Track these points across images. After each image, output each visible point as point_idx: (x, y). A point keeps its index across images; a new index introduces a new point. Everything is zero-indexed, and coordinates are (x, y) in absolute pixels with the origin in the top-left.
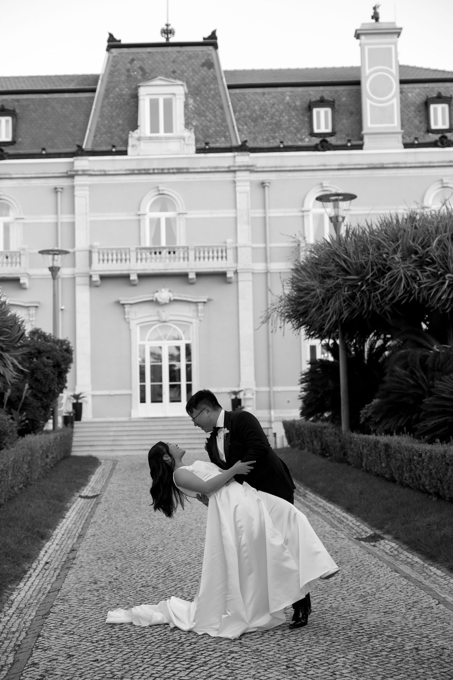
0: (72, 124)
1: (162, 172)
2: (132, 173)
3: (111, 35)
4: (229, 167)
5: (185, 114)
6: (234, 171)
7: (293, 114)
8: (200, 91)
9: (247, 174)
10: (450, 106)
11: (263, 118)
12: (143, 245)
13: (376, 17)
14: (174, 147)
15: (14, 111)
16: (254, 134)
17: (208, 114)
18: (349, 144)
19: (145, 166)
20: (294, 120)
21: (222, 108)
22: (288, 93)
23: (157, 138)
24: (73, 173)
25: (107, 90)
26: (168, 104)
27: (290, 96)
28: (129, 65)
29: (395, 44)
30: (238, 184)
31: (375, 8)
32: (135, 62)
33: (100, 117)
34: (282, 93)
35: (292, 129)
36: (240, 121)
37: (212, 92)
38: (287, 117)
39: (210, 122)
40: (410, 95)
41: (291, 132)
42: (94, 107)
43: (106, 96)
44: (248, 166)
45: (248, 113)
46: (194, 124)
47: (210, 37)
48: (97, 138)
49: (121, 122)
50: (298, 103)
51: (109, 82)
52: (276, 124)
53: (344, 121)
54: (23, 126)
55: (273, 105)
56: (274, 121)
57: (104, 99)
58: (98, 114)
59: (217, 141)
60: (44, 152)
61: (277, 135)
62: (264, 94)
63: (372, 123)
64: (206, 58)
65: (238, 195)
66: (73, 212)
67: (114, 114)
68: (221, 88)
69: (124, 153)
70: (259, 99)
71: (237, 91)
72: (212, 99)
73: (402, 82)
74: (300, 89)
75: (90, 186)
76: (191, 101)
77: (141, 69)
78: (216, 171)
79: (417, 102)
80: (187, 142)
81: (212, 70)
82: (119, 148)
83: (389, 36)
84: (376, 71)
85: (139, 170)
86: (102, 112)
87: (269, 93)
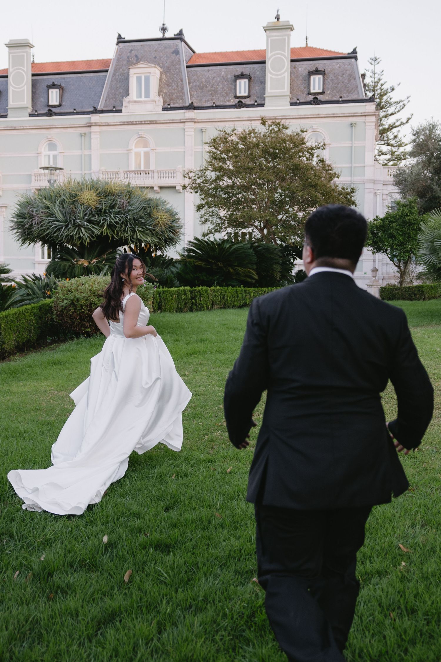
0: (94, 93)
1: (141, 123)
2: (123, 124)
3: (119, 35)
4: (180, 120)
5: (160, 85)
6: (184, 122)
7: (226, 83)
8: (170, 70)
9: (192, 124)
10: (323, 77)
11: (206, 87)
12: (130, 170)
13: (278, 18)
14: (149, 107)
15: (60, 85)
16: (201, 97)
17: (173, 85)
18: (256, 104)
19: (132, 119)
20: (225, 88)
21: (182, 80)
22: (224, 70)
23: (140, 102)
24: (90, 124)
25: (115, 71)
26: (147, 79)
27: (225, 72)
28: (129, 54)
29: (289, 36)
30: (186, 130)
31: (278, 11)
32: (133, 52)
33: (110, 88)
34: (220, 70)
35: (224, 93)
36: (193, 89)
37: (177, 70)
38: (221, 86)
39: (174, 90)
40: (300, 69)
41: (223, 96)
42: (106, 82)
43: (114, 75)
44: (191, 119)
45: (198, 84)
46: (165, 91)
47: (178, 34)
48: (107, 102)
49: (121, 91)
50: (229, 76)
51: (117, 65)
52: (214, 91)
53: (257, 88)
54: (66, 95)
55: (214, 78)
56: (213, 89)
57: (113, 76)
58: (109, 86)
59: (177, 102)
60: (75, 111)
61: (214, 98)
62: (209, 71)
63: (270, 90)
64: (175, 48)
65: (186, 137)
66: (90, 148)
67: (118, 86)
68: (182, 67)
69: (120, 111)
70: (206, 74)
71: (193, 69)
72: (177, 75)
73: (292, 61)
74: (231, 67)
75: (100, 132)
76: (164, 76)
77: (136, 56)
78: (173, 122)
79: (304, 74)
80: (157, 104)
81: (178, 56)
82: (117, 108)
83: (284, 30)
84: (275, 55)
85: (127, 122)
86: (111, 85)
87: (212, 70)
